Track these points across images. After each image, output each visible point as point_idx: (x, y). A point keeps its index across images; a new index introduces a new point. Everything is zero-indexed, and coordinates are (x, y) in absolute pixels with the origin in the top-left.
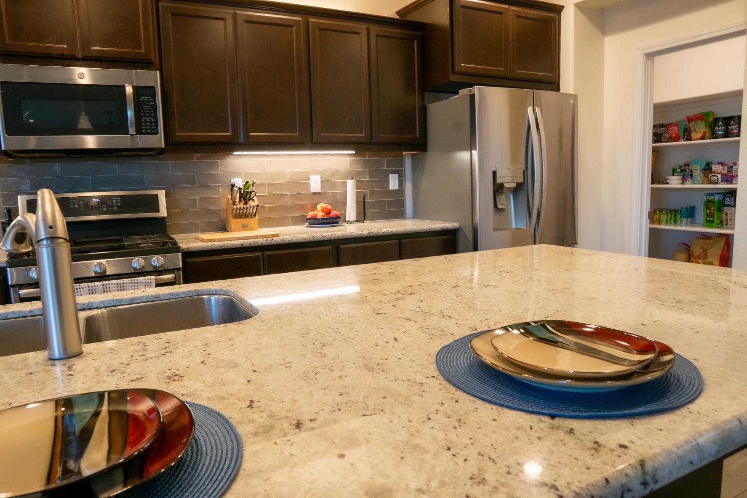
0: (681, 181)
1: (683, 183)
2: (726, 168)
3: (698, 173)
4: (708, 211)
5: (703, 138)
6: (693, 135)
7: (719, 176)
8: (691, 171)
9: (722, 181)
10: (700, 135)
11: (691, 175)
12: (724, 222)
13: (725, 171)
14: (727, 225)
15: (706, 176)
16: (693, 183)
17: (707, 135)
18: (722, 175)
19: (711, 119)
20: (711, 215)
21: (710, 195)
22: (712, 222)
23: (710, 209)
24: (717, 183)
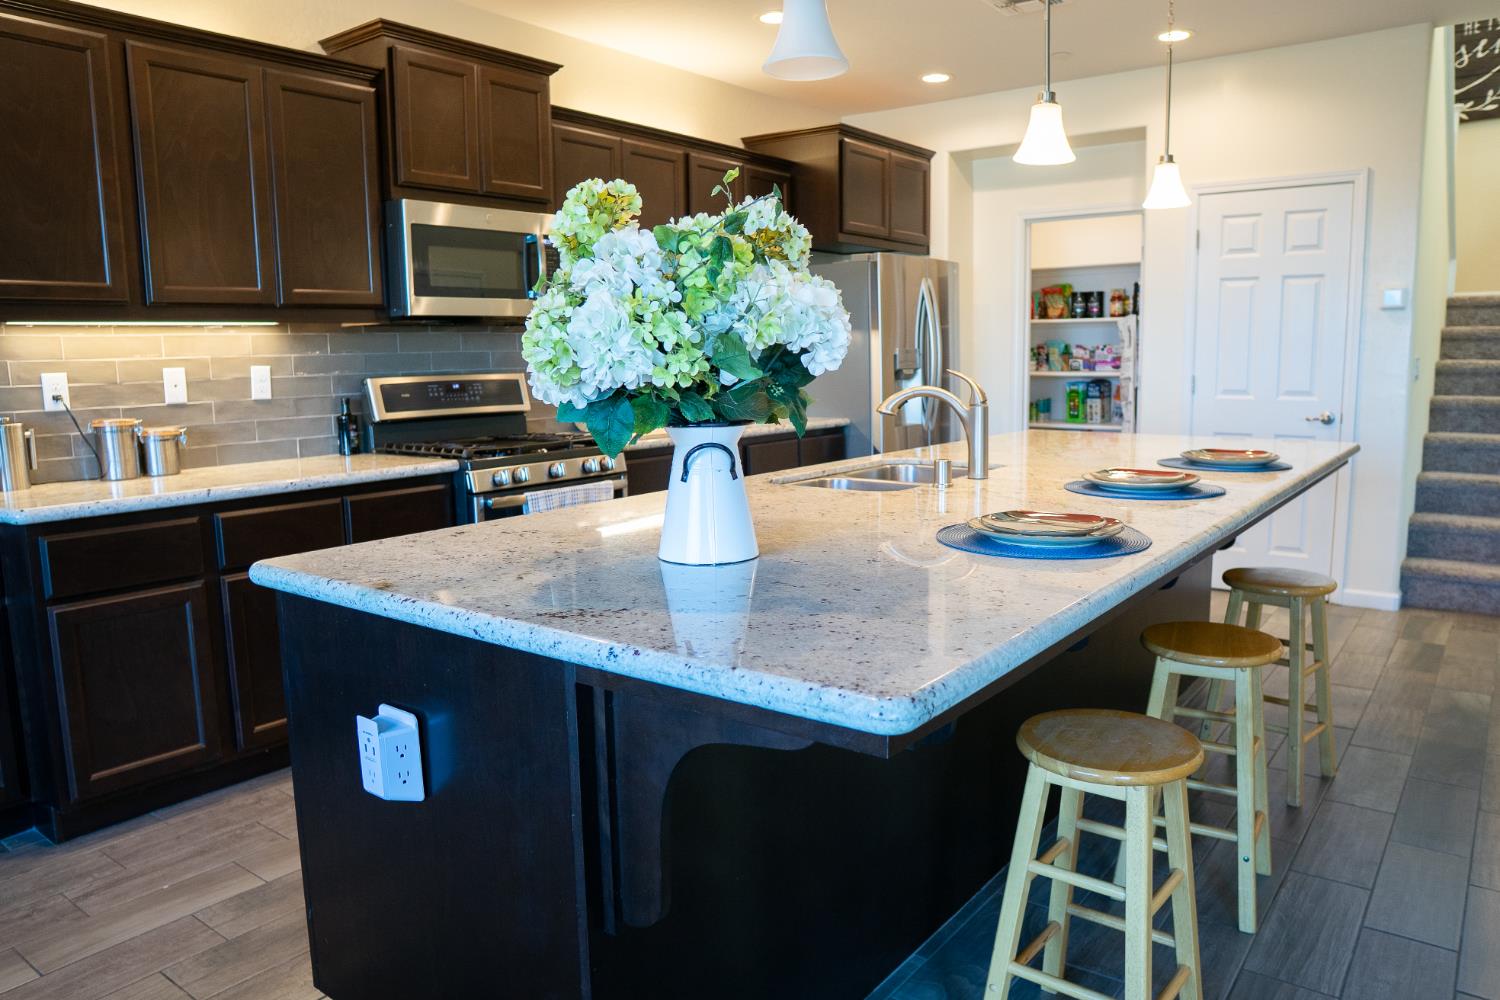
0: (1034, 368)
1: (1037, 370)
2: (1088, 352)
3: (1055, 357)
4: (1072, 404)
5: (1061, 316)
6: (1051, 312)
7: (1081, 361)
8: (1047, 355)
9: (1084, 368)
10: (1057, 313)
11: (1047, 360)
12: (1089, 417)
13: (1087, 356)
14: (1091, 419)
15: (1067, 362)
16: (1050, 369)
17: (1066, 313)
18: (1085, 361)
19: (1068, 293)
20: (1075, 408)
21: (1074, 384)
22: (1077, 416)
23: (1074, 401)
24: (1077, 370)
